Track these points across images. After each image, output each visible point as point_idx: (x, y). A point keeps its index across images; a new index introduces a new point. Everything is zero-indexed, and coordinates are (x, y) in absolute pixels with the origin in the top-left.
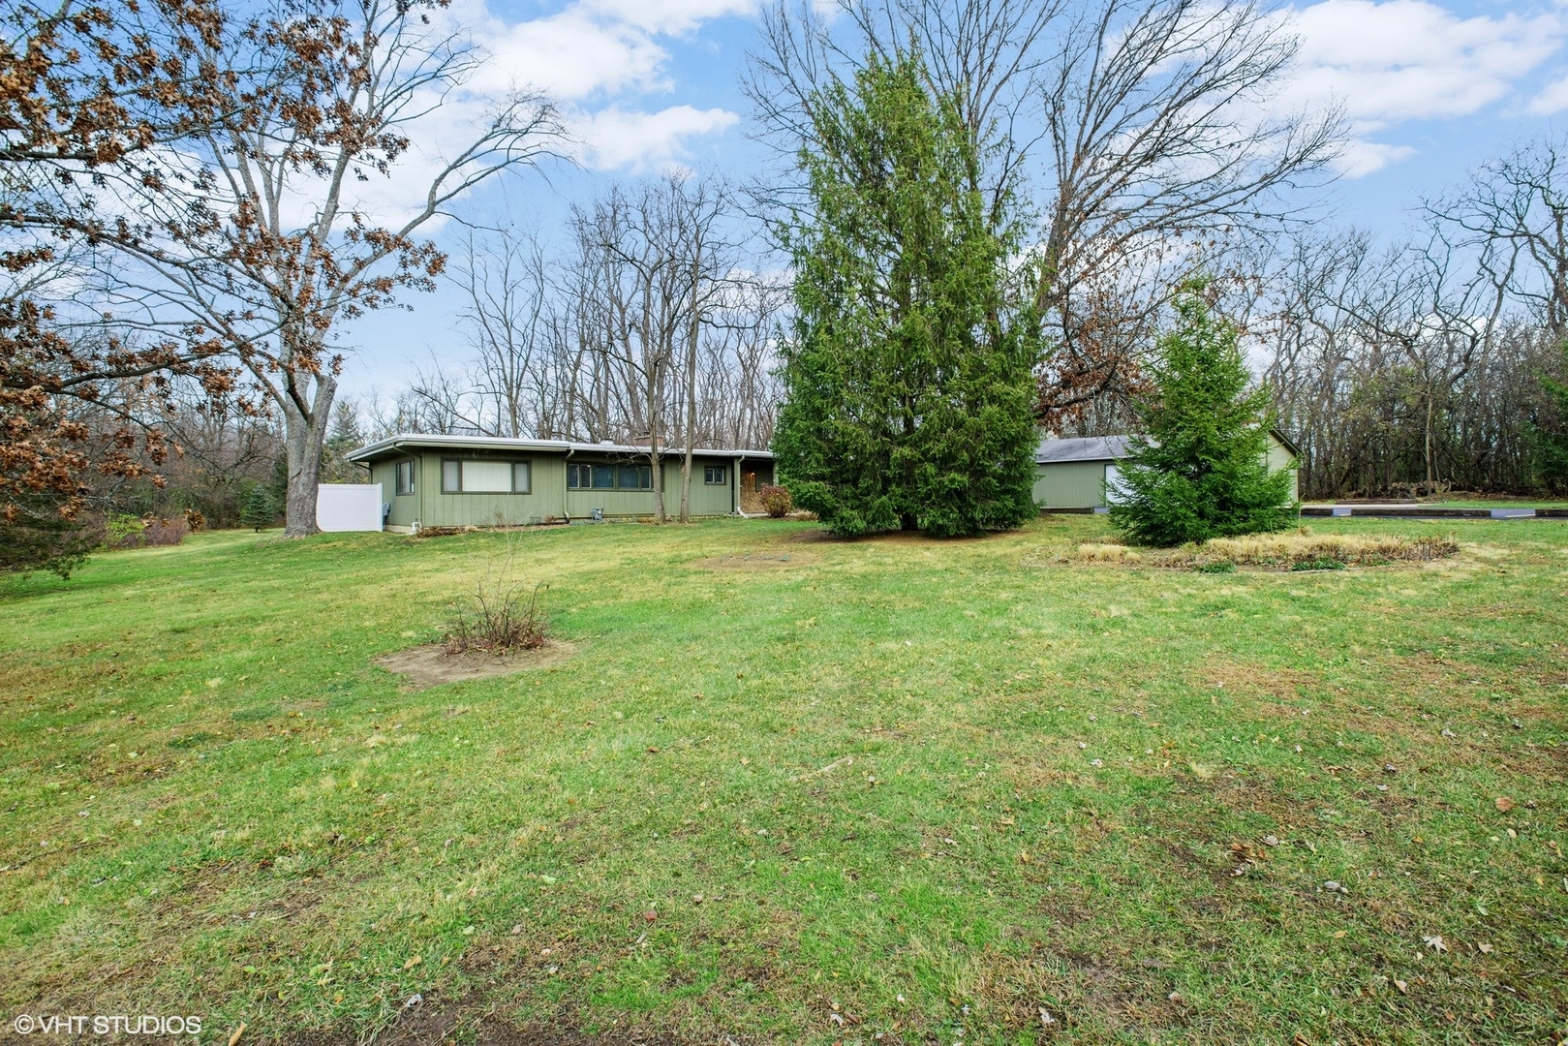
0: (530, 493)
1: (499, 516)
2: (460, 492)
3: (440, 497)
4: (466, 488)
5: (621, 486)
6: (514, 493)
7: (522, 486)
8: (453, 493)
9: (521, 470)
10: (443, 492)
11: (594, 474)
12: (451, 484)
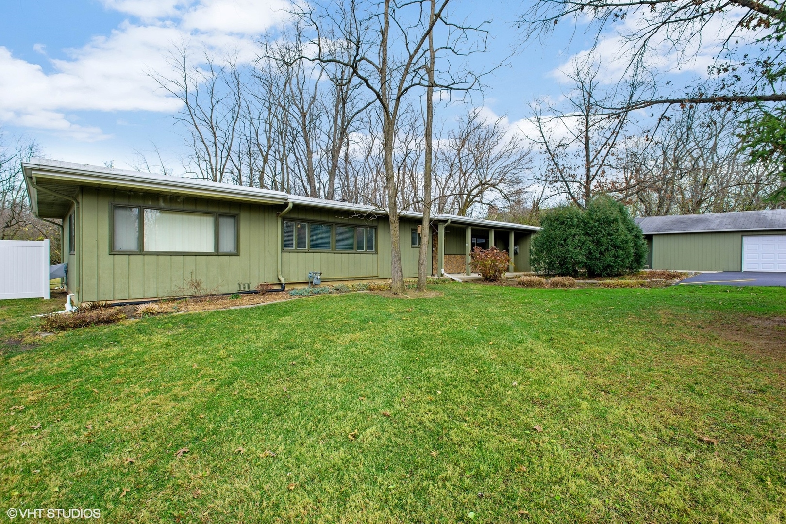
0: (237, 254)
1: (197, 285)
2: (141, 251)
3: (107, 260)
4: (149, 247)
5: (341, 247)
6: (217, 253)
7: (227, 245)
8: (129, 254)
9: (227, 228)
10: (112, 251)
11: (312, 234)
12: (126, 240)
